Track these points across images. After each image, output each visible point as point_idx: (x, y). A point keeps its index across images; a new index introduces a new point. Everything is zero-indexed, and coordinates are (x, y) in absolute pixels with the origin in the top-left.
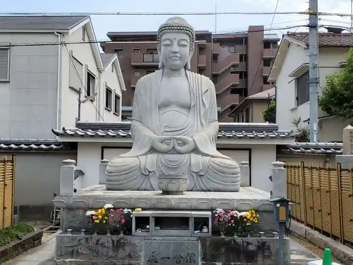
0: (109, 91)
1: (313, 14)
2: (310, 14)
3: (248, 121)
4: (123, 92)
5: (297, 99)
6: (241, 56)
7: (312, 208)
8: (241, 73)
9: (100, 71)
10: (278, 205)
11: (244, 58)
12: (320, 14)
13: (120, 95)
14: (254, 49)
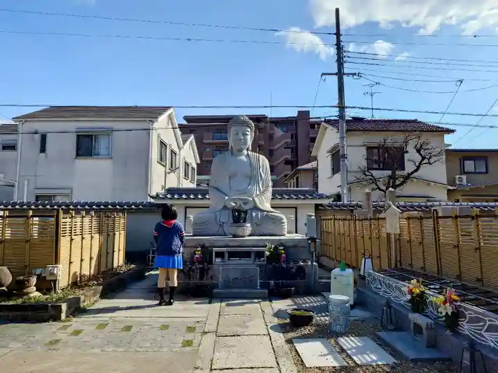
0: (187, 164)
1: (342, 107)
2: (340, 107)
3: (297, 187)
4: (197, 164)
5: (333, 169)
6: (292, 135)
7: (344, 249)
8: (292, 149)
9: (180, 149)
10: (310, 242)
11: (295, 137)
12: (347, 107)
13: (195, 166)
14: (302, 130)
